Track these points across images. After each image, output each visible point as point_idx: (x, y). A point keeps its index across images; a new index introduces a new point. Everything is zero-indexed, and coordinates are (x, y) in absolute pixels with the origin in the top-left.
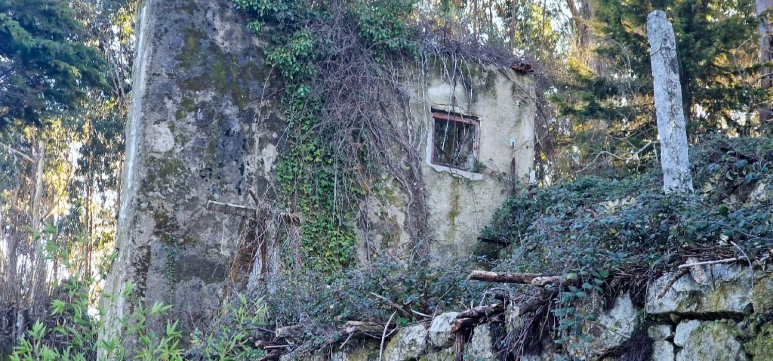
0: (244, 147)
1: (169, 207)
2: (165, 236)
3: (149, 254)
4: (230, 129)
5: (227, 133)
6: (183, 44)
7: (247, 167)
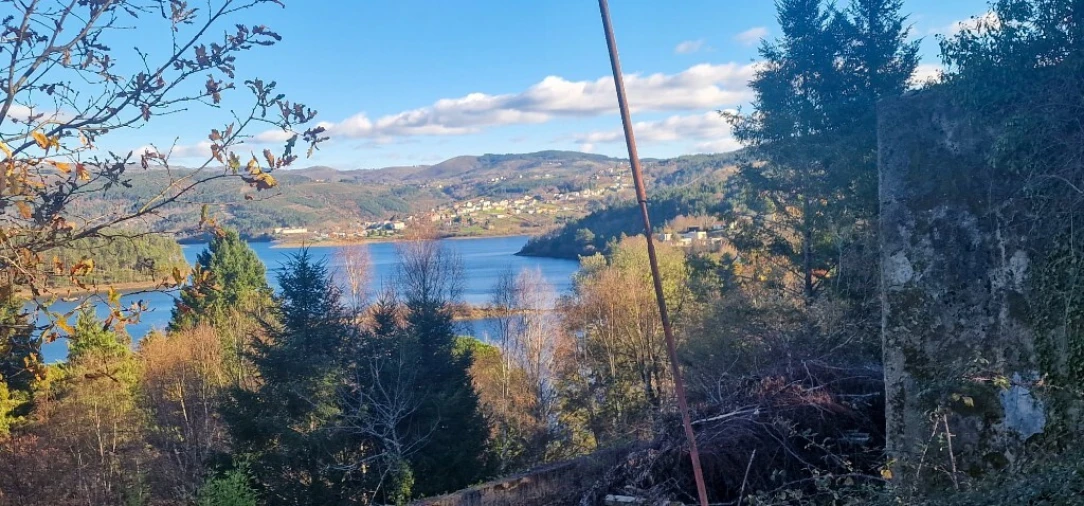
0: (990, 261)
1: (916, 341)
2: (917, 371)
3: (902, 390)
4: (970, 243)
5: (968, 248)
6: (909, 162)
7: (993, 283)
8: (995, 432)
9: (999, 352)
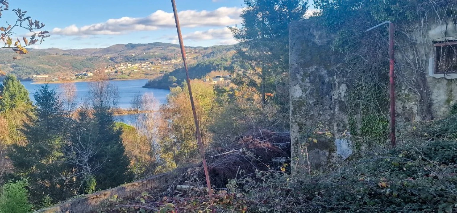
0: (331, 88)
1: (303, 120)
4: (324, 81)
5: (323, 83)
6: (301, 48)
7: (333, 97)
8: (333, 157)
9: (335, 124)
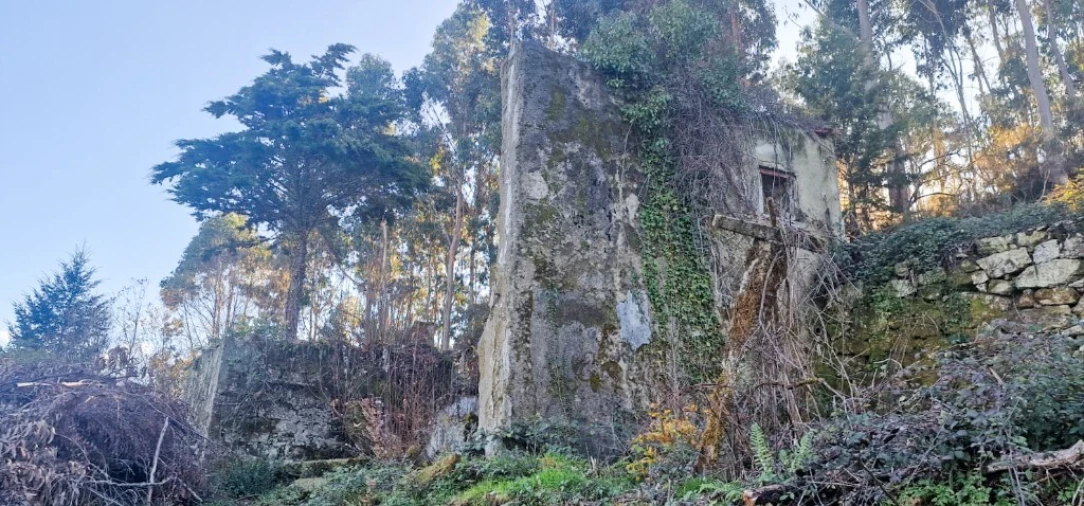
0: (610, 196)
1: (547, 252)
2: (545, 281)
3: (531, 299)
4: (597, 179)
5: (595, 182)
6: (550, 99)
7: (614, 214)
8: (612, 343)
9: (617, 272)
